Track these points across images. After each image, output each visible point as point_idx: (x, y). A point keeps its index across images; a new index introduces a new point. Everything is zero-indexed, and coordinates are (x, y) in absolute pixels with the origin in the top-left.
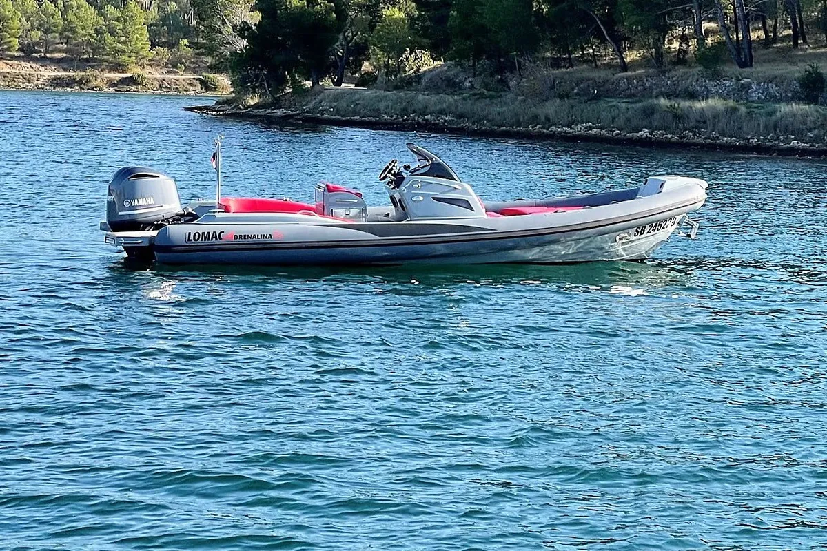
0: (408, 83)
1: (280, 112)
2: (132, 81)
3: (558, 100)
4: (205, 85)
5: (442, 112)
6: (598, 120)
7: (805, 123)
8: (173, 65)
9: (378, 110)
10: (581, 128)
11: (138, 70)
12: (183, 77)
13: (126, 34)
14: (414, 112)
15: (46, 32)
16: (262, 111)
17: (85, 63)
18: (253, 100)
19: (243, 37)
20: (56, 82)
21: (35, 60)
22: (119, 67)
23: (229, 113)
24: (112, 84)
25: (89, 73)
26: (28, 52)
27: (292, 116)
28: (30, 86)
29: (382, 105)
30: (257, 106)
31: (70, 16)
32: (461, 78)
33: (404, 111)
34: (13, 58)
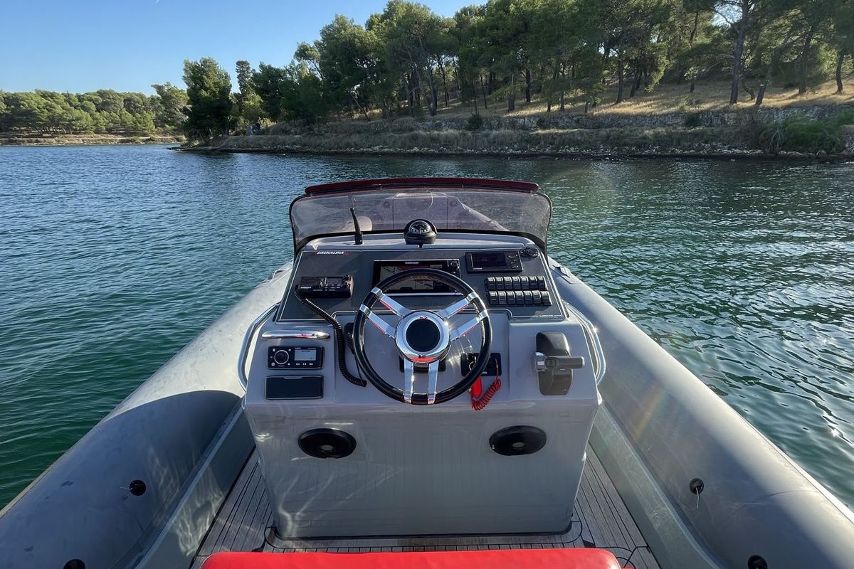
0: (263, 132)
1: (210, 148)
2: (151, 139)
3: (357, 135)
4: (178, 140)
5: (294, 144)
6: (385, 143)
7: (512, 140)
8: (165, 133)
9: (260, 144)
10: (377, 148)
11: (152, 136)
12: (169, 137)
13: (145, 123)
14: (279, 144)
15: (115, 123)
16: (202, 148)
17: (132, 134)
18: (197, 143)
19: (186, 114)
20: (122, 141)
21: (113, 134)
22: (145, 135)
23: (187, 150)
24: (143, 141)
25: (134, 138)
26: (109, 131)
27: (216, 149)
28: (113, 143)
29: (261, 142)
30: (199, 146)
31: (123, 118)
32: (288, 128)
33: (273, 144)
34: (104, 133)
